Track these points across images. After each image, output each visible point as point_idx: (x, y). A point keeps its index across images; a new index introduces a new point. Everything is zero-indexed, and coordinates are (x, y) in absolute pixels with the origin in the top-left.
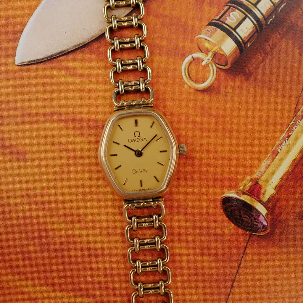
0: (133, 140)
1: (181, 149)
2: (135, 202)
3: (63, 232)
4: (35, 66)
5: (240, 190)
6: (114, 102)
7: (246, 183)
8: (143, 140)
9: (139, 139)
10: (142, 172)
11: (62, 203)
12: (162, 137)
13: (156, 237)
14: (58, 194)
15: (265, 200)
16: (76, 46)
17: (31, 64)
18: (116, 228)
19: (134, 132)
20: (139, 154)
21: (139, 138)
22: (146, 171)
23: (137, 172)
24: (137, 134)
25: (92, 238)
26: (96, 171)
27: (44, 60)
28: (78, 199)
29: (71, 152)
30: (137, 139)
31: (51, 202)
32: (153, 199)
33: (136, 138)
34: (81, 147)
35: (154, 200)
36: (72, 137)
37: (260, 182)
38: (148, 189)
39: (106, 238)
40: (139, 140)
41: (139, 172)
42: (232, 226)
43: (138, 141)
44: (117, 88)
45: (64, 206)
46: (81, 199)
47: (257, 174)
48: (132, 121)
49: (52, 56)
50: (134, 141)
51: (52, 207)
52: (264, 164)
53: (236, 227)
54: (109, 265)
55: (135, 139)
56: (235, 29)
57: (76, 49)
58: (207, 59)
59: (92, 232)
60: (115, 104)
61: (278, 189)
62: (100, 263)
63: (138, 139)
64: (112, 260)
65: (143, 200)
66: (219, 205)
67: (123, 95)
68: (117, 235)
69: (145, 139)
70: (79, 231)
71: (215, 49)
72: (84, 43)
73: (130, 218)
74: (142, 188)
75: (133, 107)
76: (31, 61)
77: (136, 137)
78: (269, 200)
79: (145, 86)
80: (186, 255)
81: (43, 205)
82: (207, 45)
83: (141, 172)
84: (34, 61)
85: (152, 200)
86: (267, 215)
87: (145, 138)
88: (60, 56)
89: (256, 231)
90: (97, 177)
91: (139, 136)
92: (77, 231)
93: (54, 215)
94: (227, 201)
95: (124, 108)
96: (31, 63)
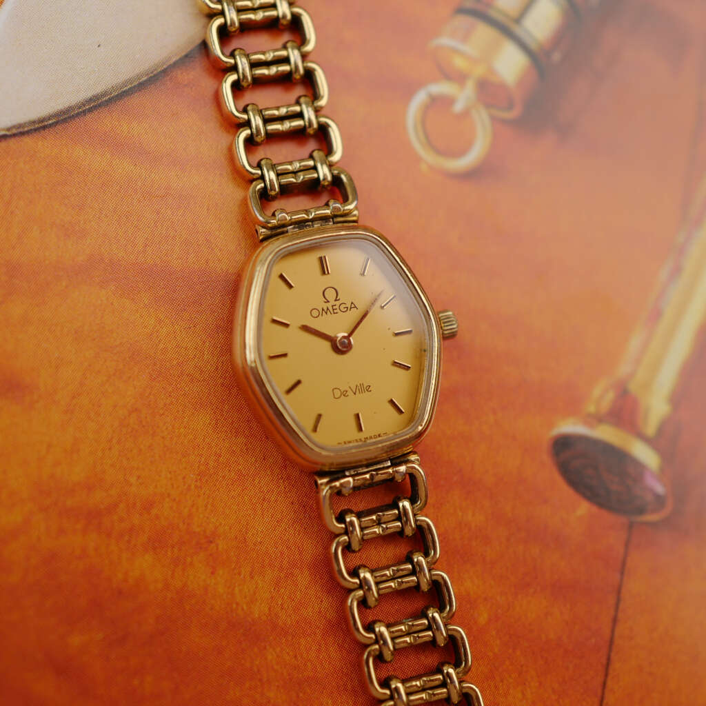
0: (323, 310)
2: (347, 474)
3: (160, 586)
4: (27, 140)
6: (258, 215)
8: (347, 308)
9: (337, 307)
10: (357, 390)
11: (148, 506)
13: (414, 556)
14: (133, 480)
16: (130, 81)
17: (14, 135)
18: (301, 553)
19: (324, 289)
21: (338, 303)
22: (368, 389)
23: (344, 394)
24: (330, 295)
25: (240, 591)
26: (226, 407)
27: (50, 122)
28: (189, 489)
29: (155, 364)
30: (333, 306)
31: (116, 506)
32: (391, 460)
33: (329, 305)
34: (177, 346)
35: (394, 462)
36: (152, 321)
38: (379, 436)
39: (277, 584)
40: (338, 311)
41: (350, 393)
42: (584, 508)
43: (335, 311)
44: (260, 181)
45: (154, 511)
46: (196, 487)
47: (623, 369)
48: (311, 259)
49: (70, 109)
50: (326, 313)
51: (121, 520)
52: (635, 343)
53: (594, 509)
54: (296, 656)
55: (328, 309)
56: (518, 20)
57: (131, 88)
58: (464, 96)
59: (239, 574)
60: (261, 219)
61: (678, 399)
62: (271, 656)
63: (334, 307)
64: (303, 641)
65: (367, 466)
66: (546, 458)
67: (274, 198)
68: (306, 573)
69: (353, 306)
70: (203, 577)
71: (479, 71)
72: (152, 73)
73: (340, 519)
74: (362, 436)
75: (309, 226)
76: (14, 127)
77: (328, 302)
78: (661, 430)
79: (330, 171)
81: (93, 518)
82: (459, 63)
83: (355, 394)
84: (20, 126)
85: (389, 464)
86: (662, 470)
87: (352, 303)
88: (90, 110)
90: (233, 422)
91: (336, 300)
92: (197, 575)
93: (129, 542)
94: (563, 444)
95: (285, 229)
96: (14, 131)
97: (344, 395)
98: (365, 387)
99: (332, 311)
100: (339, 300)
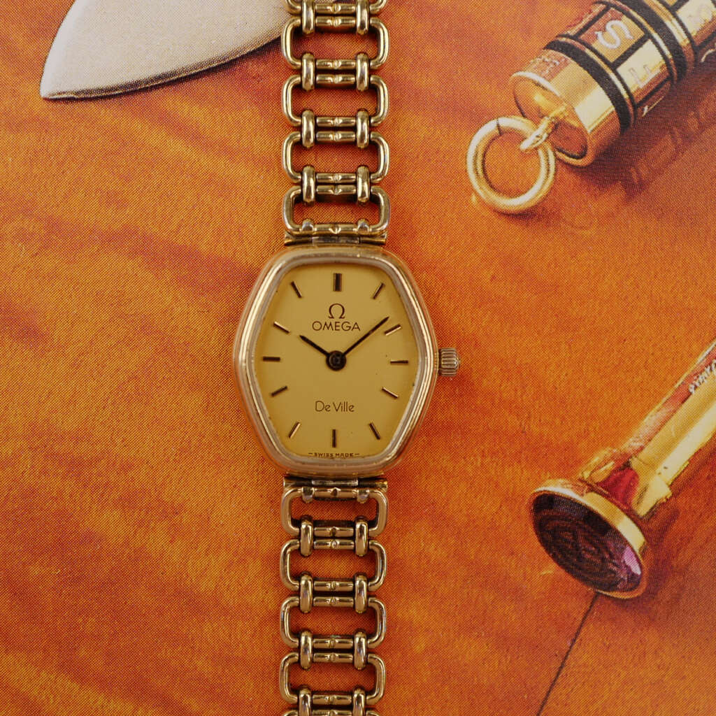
0: (326, 324)
1: (444, 361)
2: (313, 482)
3: (121, 541)
4: (92, 105)
5: (582, 480)
6: (286, 220)
7: (600, 464)
8: (350, 327)
9: (340, 324)
10: (340, 408)
11: (127, 467)
12: (399, 326)
13: (357, 578)
14: (118, 441)
15: (642, 510)
16: (201, 65)
17: (82, 99)
18: (258, 544)
19: (330, 306)
20: (336, 361)
21: (342, 321)
22: (351, 408)
23: (327, 408)
24: (337, 311)
25: (193, 563)
26: (220, 393)
27: (117, 92)
28: (168, 461)
29: (163, 339)
30: (336, 323)
31: (98, 460)
32: (360, 480)
33: (333, 321)
34: (187, 327)
35: (361, 483)
36: (169, 299)
37: (634, 463)
38: (351, 455)
39: (229, 565)
40: (340, 328)
41: (332, 408)
42: (551, 569)
43: (337, 328)
44: (299, 187)
45: (131, 474)
46: (175, 460)
47: (630, 444)
48: (327, 276)
49: (137, 83)
50: (328, 328)
51: (99, 475)
52: (650, 420)
53: (562, 572)
54: (230, 636)
55: (331, 324)
56: (614, 66)
57: (200, 72)
58: (534, 134)
59: (196, 548)
60: (289, 227)
61: (678, 486)
62: (207, 628)
63: (338, 324)
64: (240, 624)
65: (334, 480)
66: (525, 513)
67: (310, 205)
68: (259, 563)
69: (356, 326)
70: (162, 543)
71: (558, 111)
72: (224, 59)
73: (297, 523)
74: (334, 451)
75: (335, 240)
76: (83, 91)
77: (333, 317)
78: (653, 513)
79: (370, 188)
80: (427, 630)
81: (75, 466)
82: (539, 99)
83: (337, 410)
84: (89, 91)
85: (357, 483)
86: (644, 551)
87: (356, 324)
88: (157, 87)
89: (612, 586)
90: (223, 408)
91: (341, 317)
92: (157, 540)
93: (102, 495)
94: (546, 502)
95: (310, 238)
96: (82, 96)
97: (326, 410)
98: (349, 406)
99: (334, 328)
100: (344, 318)
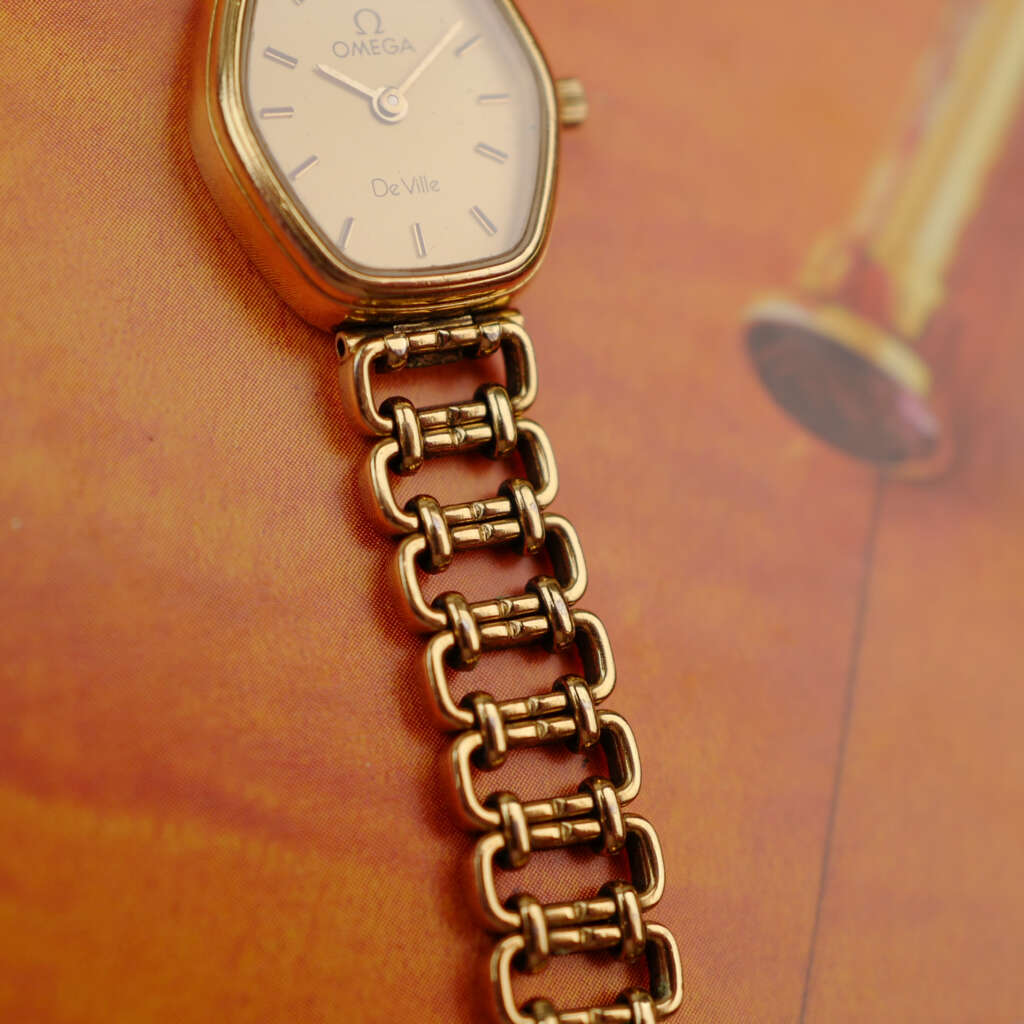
0: (355, 45)
2: (397, 331)
8: (396, 47)
9: (379, 43)
10: (415, 188)
12: (477, 38)
21: (381, 38)
22: (434, 186)
23: (392, 190)
24: (368, 22)
30: (371, 41)
32: (474, 315)
33: (366, 39)
40: (381, 50)
41: (402, 189)
43: (376, 51)
50: (361, 52)
55: (363, 44)
63: (375, 44)
69: (408, 45)
73: (387, 412)
77: (363, 33)
83: (411, 192)
85: (470, 321)
87: (405, 41)
91: (377, 32)
94: (763, 337)
97: (393, 193)
98: (429, 181)
99: (371, 52)
100: (383, 32)
